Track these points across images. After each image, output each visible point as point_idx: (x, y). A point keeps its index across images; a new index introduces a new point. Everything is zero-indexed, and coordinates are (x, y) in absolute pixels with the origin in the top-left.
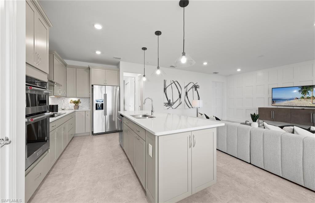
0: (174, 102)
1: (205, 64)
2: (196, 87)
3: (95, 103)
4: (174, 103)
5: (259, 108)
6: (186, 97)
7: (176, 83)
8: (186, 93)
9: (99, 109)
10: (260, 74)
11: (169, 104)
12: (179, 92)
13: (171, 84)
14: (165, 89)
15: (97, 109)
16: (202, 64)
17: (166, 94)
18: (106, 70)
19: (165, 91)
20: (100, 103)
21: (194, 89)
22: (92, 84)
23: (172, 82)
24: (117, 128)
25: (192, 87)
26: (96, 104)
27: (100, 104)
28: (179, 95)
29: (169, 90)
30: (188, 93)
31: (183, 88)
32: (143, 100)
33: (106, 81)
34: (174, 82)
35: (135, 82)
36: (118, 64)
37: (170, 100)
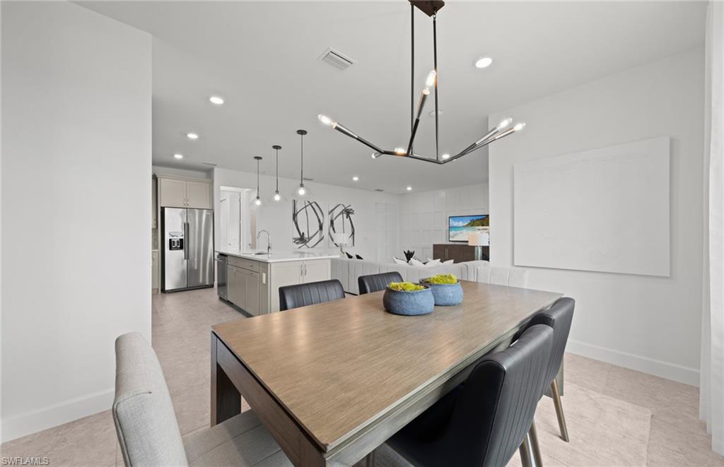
0: (310, 236)
1: (356, 179)
2: (348, 212)
3: (167, 238)
4: (310, 239)
5: (434, 245)
6: (331, 228)
7: (314, 205)
8: (332, 222)
9: (176, 249)
10: (443, 194)
11: (302, 239)
12: (319, 221)
13: (306, 207)
14: (295, 216)
15: (171, 248)
16: (352, 178)
17: (296, 224)
18: (188, 182)
19: (294, 219)
20: (176, 239)
21: (345, 215)
22: (162, 206)
23: (307, 204)
24: (201, 281)
25: (342, 213)
26: (170, 240)
27: (176, 241)
28: (318, 226)
29: (300, 217)
30: (334, 222)
31: (326, 213)
32: (255, 232)
33: (187, 200)
34: (311, 204)
35: (240, 200)
36: (209, 172)
37: (303, 234)
